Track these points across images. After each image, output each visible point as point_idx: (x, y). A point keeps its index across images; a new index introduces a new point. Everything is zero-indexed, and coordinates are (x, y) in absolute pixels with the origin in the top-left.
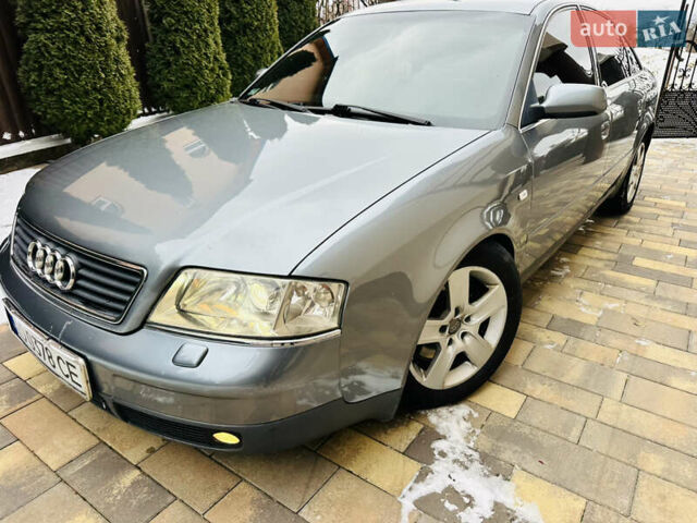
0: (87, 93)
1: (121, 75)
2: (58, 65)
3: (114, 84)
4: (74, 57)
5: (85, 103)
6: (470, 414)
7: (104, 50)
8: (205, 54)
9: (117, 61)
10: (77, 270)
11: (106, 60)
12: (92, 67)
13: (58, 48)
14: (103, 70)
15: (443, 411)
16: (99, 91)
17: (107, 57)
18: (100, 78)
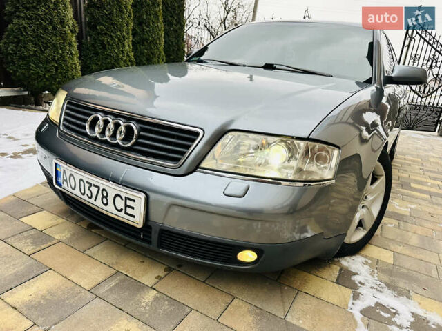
0: (48, 62)
1: (72, 54)
2: (32, 41)
3: (67, 58)
4: (43, 38)
5: (45, 68)
6: (365, 261)
7: (64, 36)
8: (122, 51)
9: (70, 45)
10: (139, 132)
11: (63, 43)
12: (54, 45)
13: (33, 30)
14: (61, 49)
15: (348, 258)
16: (56, 62)
17: (65, 41)
18: (58, 53)
